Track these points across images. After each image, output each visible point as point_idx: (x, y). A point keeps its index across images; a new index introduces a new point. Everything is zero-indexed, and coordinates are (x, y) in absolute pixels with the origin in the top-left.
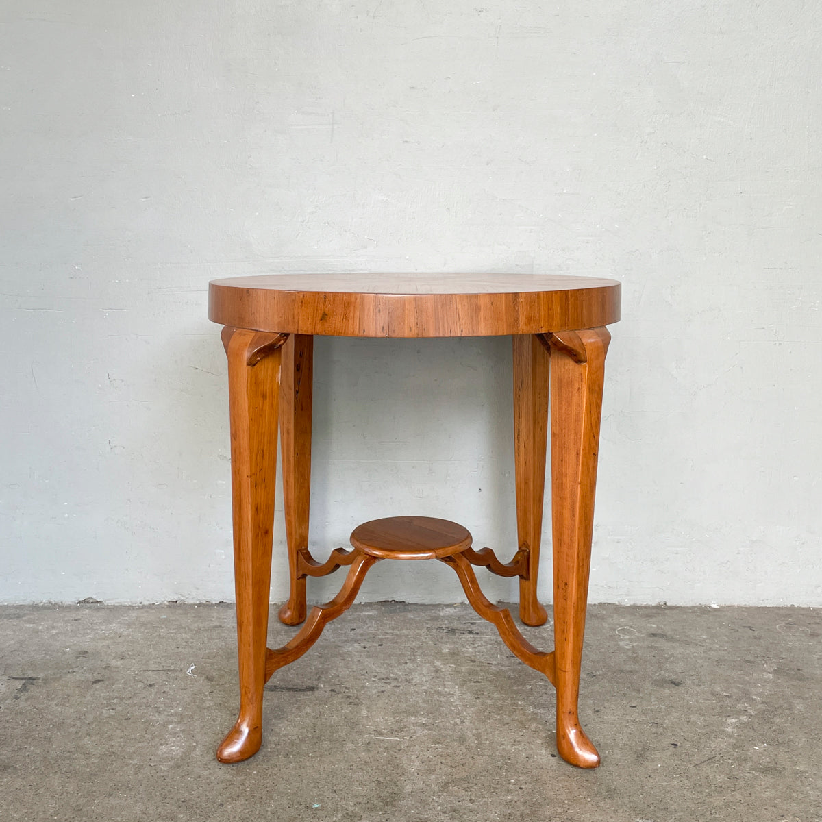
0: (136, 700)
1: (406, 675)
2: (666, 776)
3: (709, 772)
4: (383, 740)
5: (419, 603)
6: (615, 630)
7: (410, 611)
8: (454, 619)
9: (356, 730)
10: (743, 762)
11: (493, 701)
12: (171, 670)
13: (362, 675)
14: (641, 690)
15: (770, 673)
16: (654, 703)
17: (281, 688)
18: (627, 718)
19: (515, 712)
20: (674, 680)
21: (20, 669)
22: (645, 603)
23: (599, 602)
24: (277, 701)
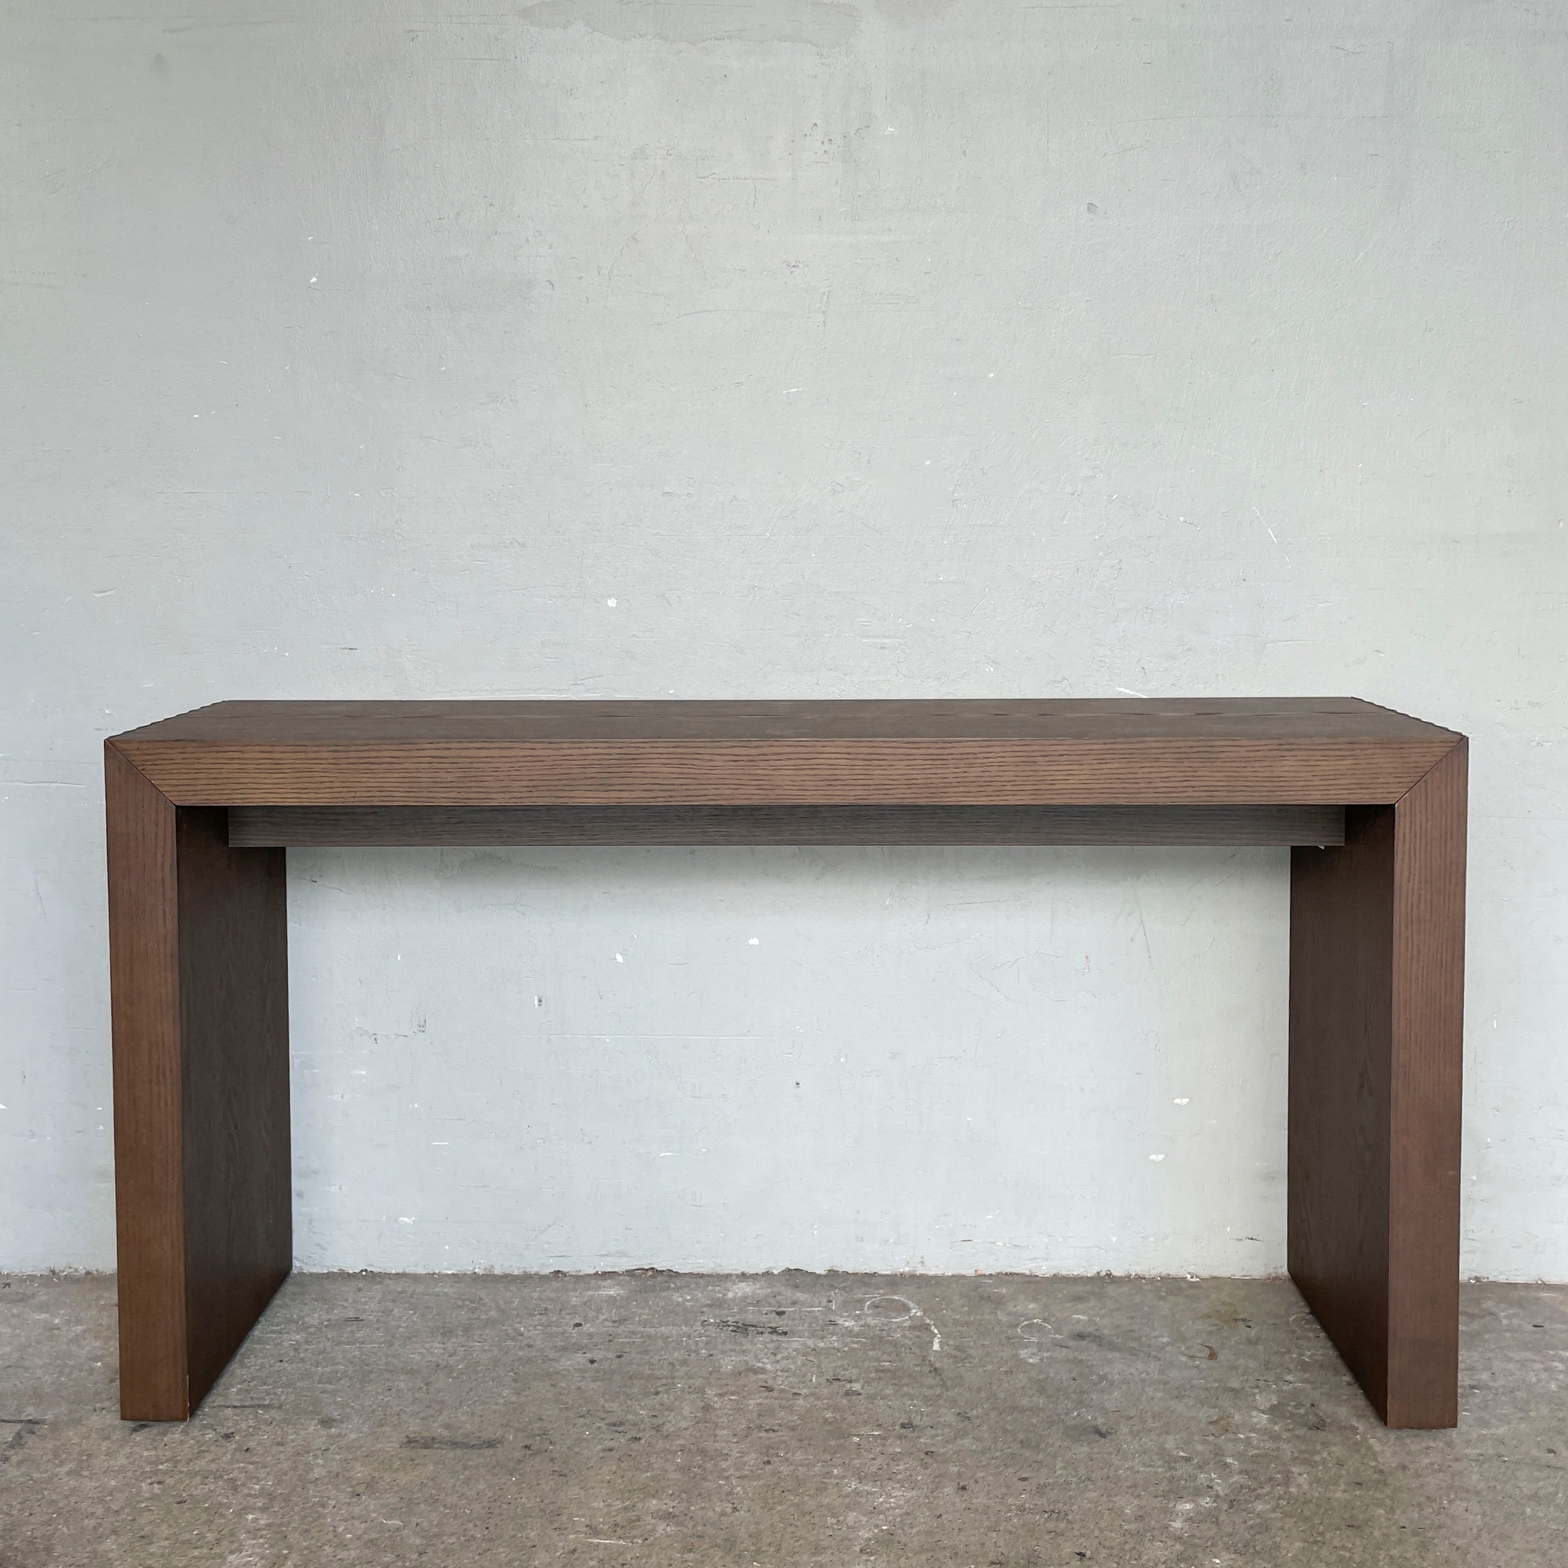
0: (201, 1464)
1: (653, 1416)
4: (598, 1545)
5: (696, 1271)
6: (1016, 1326)
7: (678, 1289)
8: (750, 1305)
9: (556, 1526)
11: (792, 1468)
12: (264, 1406)
13: (581, 1417)
14: (1043, 1446)
15: (1264, 1412)
16: (1059, 1472)
17: (440, 1442)
18: (1010, 1501)
19: (826, 1489)
20: (1100, 1427)
21: (16, 1402)
22: (1075, 1273)
23: (998, 1271)
24: (432, 1468)
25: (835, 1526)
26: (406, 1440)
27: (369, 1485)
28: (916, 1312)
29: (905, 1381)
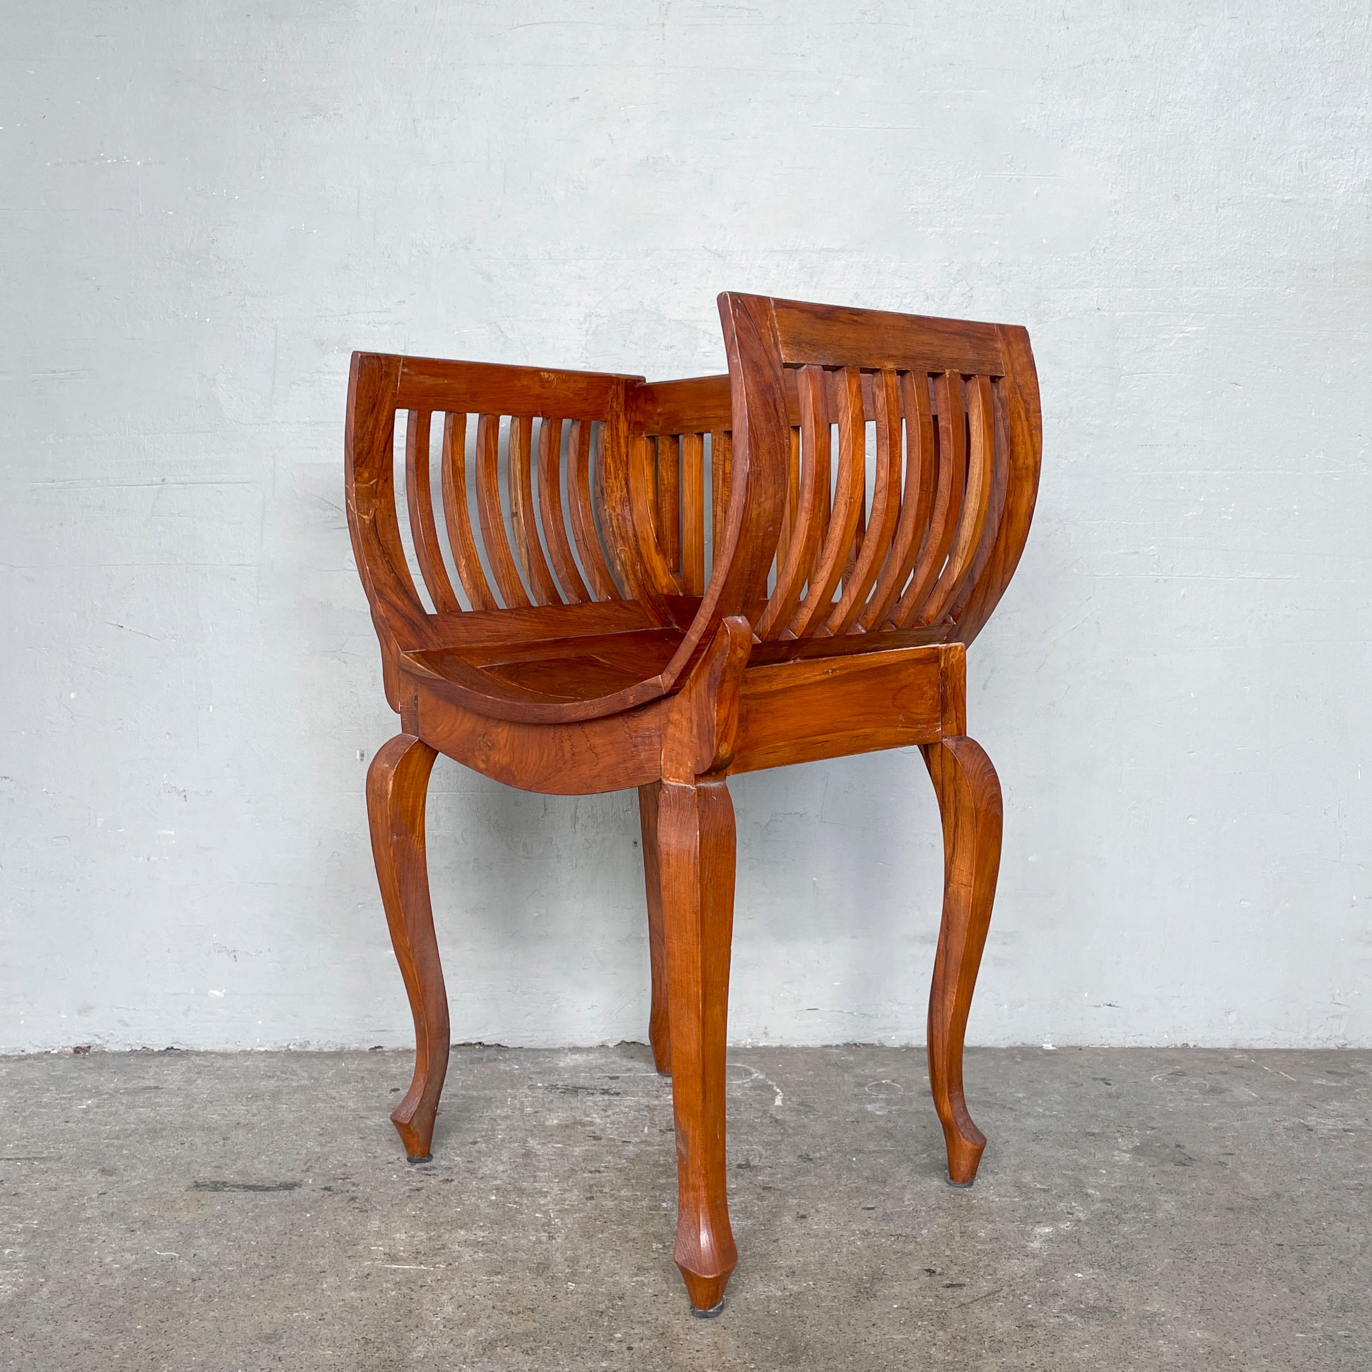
1: (469, 1162)
2: (904, 1324)
3: (983, 1316)
4: (396, 1270)
5: (526, 1046)
6: (864, 1085)
7: (505, 1061)
8: (582, 1072)
9: (350, 1253)
10: (1051, 1299)
12: (42, 1158)
13: (388, 1163)
14: (890, 1181)
15: (1127, 1152)
16: (906, 1203)
17: (233, 1186)
18: (854, 1227)
23: (845, 1042)
24: (219, 1207)
25: (661, 1251)
26: (194, 1184)
27: (146, 1223)
28: (758, 1075)
29: (744, 1130)
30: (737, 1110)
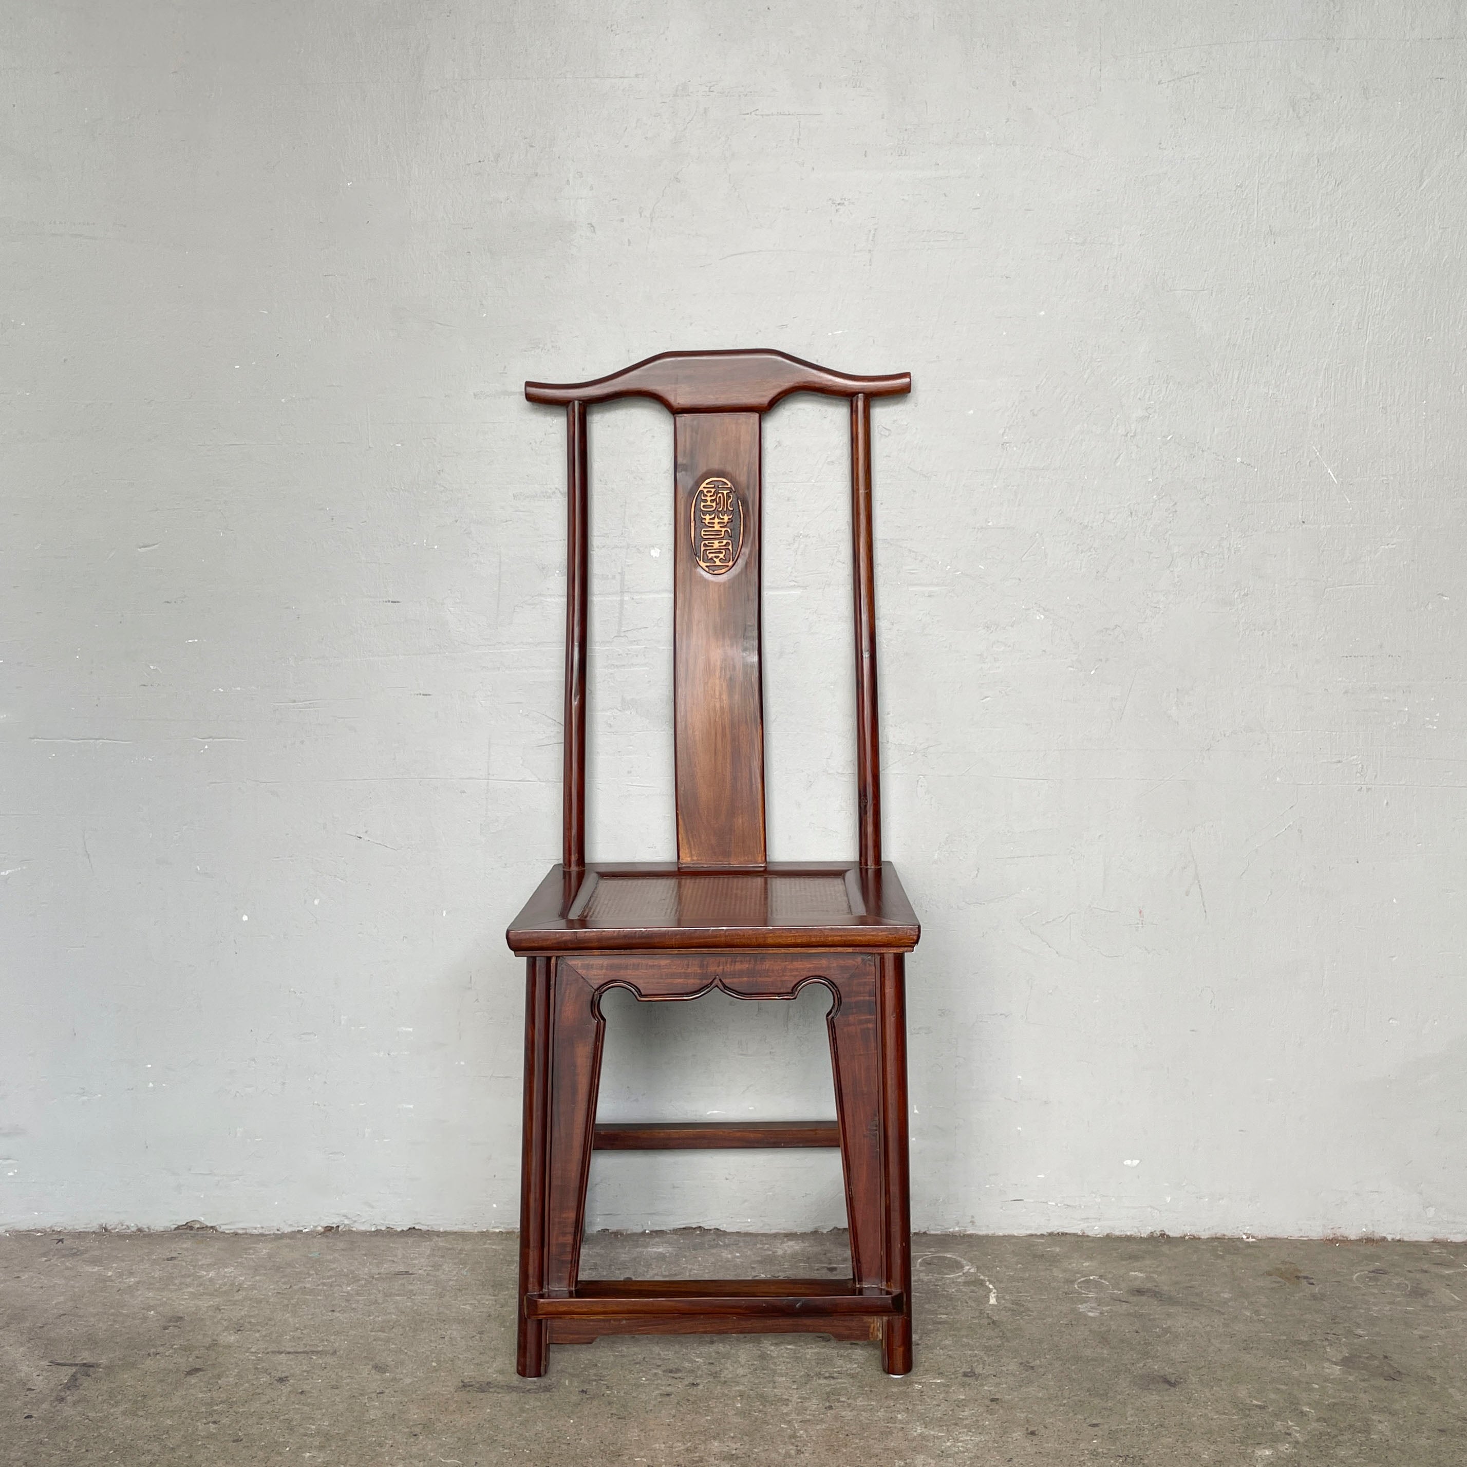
0: (255, 1406)
5: (743, 1231)
6: (1073, 1282)
7: (726, 1246)
8: (800, 1261)
12: (318, 1352)
13: (636, 1364)
14: (1111, 1394)
15: (1336, 1364)
16: (1130, 1419)
17: (497, 1387)
18: (1082, 1446)
19: (891, 1433)
20: (1168, 1377)
21: (71, 1348)
22: (1128, 1234)
23: (1049, 1231)
24: (489, 1410)
26: (461, 1384)
27: (425, 1426)
28: (969, 1268)
29: (964, 1332)
30: (954, 1309)
